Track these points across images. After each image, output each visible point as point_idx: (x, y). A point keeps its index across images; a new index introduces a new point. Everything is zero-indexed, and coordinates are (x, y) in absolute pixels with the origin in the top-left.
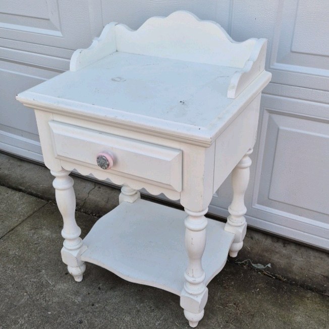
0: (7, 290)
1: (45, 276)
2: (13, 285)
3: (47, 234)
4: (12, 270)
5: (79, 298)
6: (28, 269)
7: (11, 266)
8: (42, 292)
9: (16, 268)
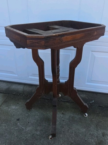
0: (6, 136)
1: (20, 126)
2: (8, 133)
3: (14, 107)
4: (5, 126)
5: (38, 132)
6: (12, 125)
7: (4, 125)
8: (22, 133)
9: (6, 125)
